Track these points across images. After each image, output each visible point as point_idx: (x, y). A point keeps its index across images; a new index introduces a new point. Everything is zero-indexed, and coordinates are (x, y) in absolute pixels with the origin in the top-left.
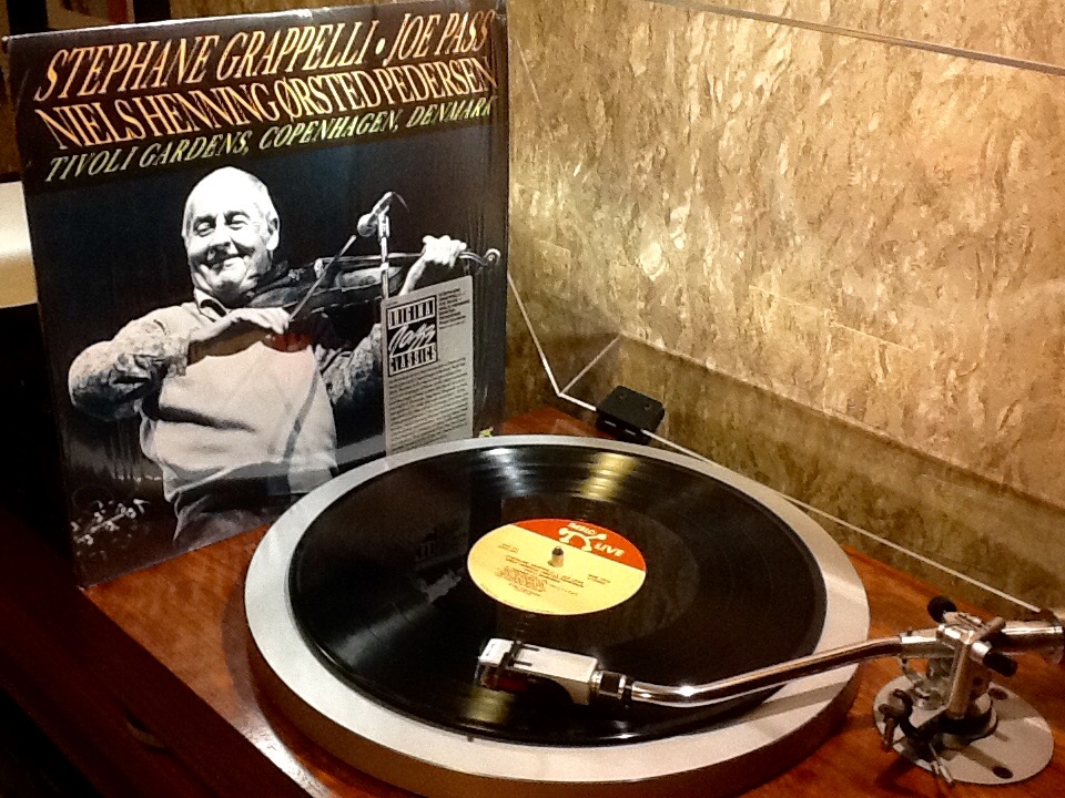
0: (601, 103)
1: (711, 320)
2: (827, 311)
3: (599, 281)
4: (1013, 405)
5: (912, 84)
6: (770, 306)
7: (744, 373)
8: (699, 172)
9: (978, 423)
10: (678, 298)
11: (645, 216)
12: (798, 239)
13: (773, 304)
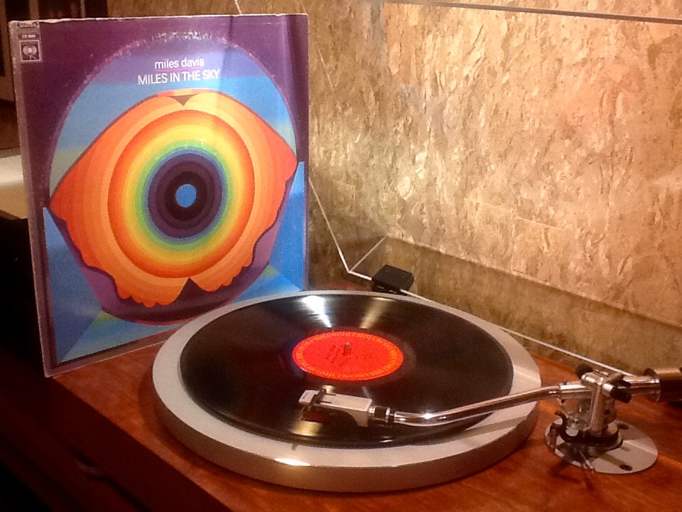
0: (372, 93)
1: (442, 222)
2: (512, 209)
3: (373, 204)
4: (627, 258)
5: (556, 66)
6: (477, 210)
7: (463, 254)
8: (432, 129)
9: (606, 272)
10: (421, 210)
11: (400, 160)
12: (493, 167)
13: (479, 209)
